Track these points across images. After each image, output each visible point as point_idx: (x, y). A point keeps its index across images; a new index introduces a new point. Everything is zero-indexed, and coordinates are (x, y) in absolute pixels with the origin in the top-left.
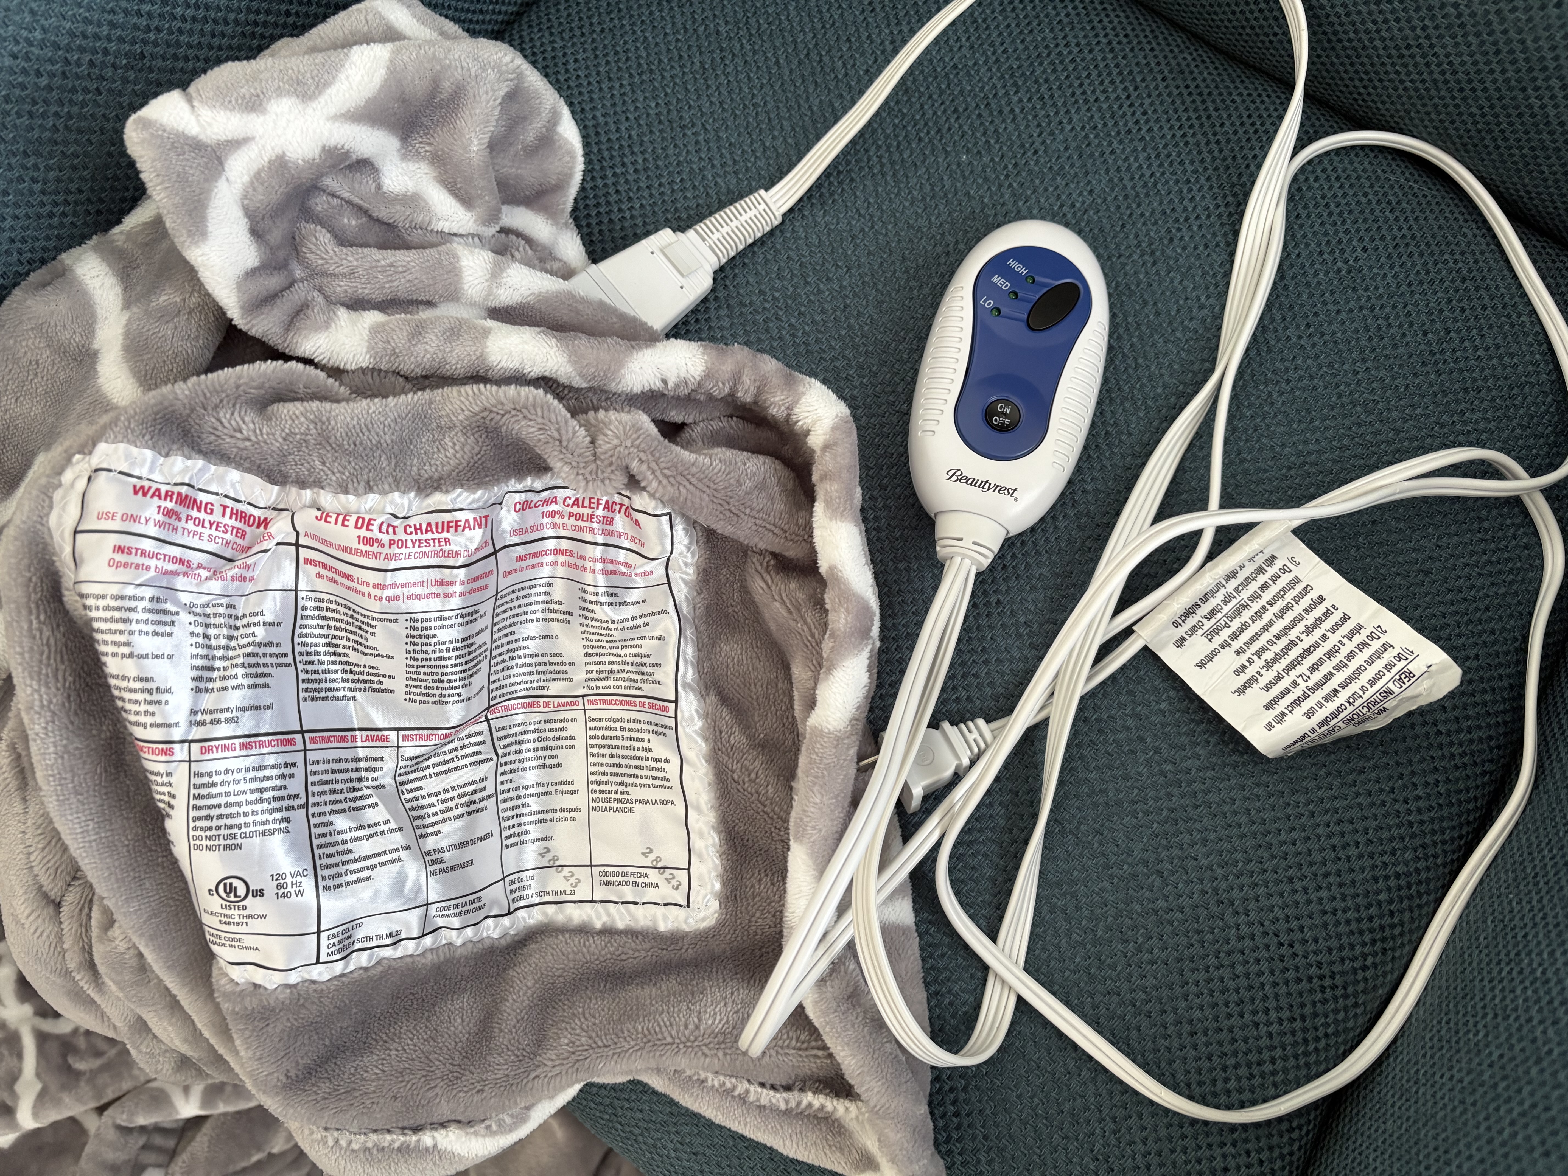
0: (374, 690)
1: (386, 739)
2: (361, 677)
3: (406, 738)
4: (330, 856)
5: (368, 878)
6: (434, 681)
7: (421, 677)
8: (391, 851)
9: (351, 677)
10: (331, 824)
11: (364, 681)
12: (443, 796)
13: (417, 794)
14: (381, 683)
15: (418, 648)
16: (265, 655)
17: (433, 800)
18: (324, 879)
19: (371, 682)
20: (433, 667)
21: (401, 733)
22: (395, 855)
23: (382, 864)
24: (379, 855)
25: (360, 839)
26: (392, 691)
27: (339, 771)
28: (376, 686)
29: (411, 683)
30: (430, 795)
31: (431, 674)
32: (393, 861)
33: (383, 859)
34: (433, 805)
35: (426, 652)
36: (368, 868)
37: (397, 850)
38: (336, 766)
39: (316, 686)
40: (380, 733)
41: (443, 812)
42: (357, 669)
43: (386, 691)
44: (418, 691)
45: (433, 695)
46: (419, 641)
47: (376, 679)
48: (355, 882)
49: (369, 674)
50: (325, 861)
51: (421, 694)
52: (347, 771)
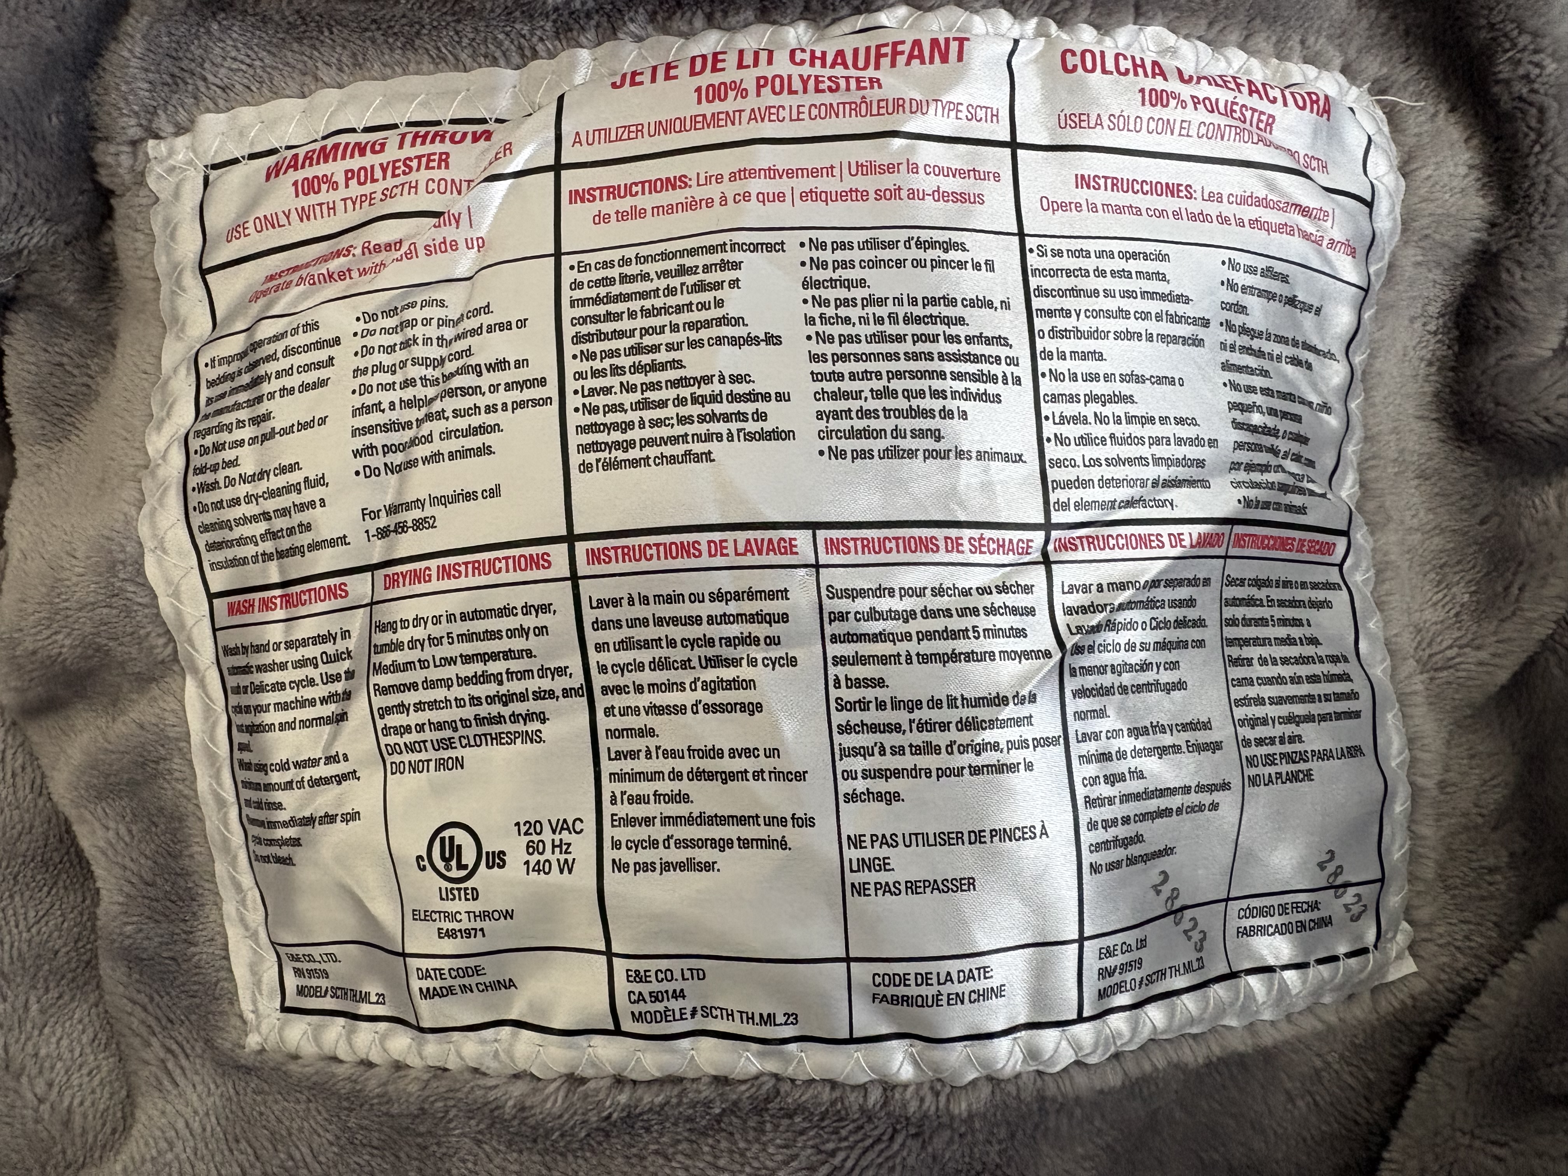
0: (750, 437)
1: (790, 548)
2: (719, 408)
3: (833, 546)
4: (639, 799)
5: (708, 867)
6: (877, 395)
7: (847, 385)
8: (770, 821)
9: (695, 410)
10: (651, 732)
11: (726, 418)
12: (925, 714)
13: (870, 694)
14: (761, 416)
15: (830, 311)
16: (494, 388)
17: (901, 717)
18: (616, 845)
19: (741, 416)
20: (868, 357)
21: (821, 534)
22: (776, 832)
23: (745, 843)
24: (742, 820)
25: (710, 776)
26: (788, 435)
27: (675, 621)
28: (752, 426)
29: (828, 406)
30: (896, 704)
31: (866, 375)
32: (768, 843)
33: (748, 832)
34: (898, 728)
35: (847, 320)
36: (714, 844)
37: (783, 822)
38: (666, 611)
39: (617, 436)
40: (775, 535)
41: (917, 750)
42: (705, 390)
43: (775, 435)
44: (844, 424)
45: (880, 433)
46: (831, 294)
47: (748, 408)
48: (681, 866)
49: (734, 398)
50: (624, 810)
51: (854, 434)
52: (696, 620)
